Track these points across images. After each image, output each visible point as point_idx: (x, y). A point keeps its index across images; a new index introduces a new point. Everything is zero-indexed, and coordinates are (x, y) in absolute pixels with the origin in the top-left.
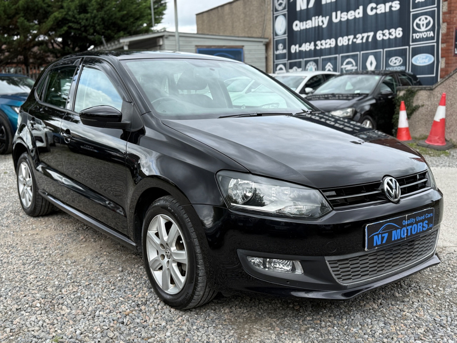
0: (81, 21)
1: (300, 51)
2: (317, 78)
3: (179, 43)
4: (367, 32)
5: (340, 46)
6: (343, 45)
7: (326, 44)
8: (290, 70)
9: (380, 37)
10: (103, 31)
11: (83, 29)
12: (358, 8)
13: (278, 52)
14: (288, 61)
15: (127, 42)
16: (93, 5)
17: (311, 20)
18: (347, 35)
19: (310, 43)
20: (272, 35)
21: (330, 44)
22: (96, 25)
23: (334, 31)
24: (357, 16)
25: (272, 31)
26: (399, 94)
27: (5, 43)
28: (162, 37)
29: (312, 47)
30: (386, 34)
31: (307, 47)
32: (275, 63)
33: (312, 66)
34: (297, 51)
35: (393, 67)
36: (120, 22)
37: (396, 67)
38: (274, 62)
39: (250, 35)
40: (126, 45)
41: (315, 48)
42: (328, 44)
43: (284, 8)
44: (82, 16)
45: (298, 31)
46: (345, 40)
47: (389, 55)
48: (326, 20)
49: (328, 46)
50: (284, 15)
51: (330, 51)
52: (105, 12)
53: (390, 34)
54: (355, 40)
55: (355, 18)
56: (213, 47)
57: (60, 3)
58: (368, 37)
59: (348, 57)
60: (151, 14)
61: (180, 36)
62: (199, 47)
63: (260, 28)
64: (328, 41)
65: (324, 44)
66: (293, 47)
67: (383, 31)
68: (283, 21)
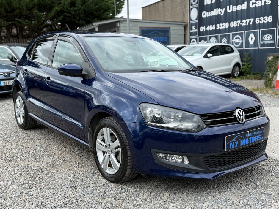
0: (71, 12)
1: (206, 30)
2: (216, 47)
3: (129, 25)
4: (249, 18)
6: (233, 27)
7: (223, 26)
8: (200, 43)
9: (257, 22)
10: (85, 18)
11: (72, 17)
12: (244, 3)
13: (192, 31)
14: (198, 36)
15: (97, 25)
16: (79, 2)
17: (214, 11)
18: (237, 21)
19: (213, 26)
20: (189, 20)
21: (225, 26)
22: (81, 14)
23: (228, 17)
24: (243, 8)
25: (189, 18)
26: (269, 59)
27: (26, 25)
28: (119, 21)
29: (214, 28)
30: (261, 20)
31: (210, 28)
32: (190, 38)
33: (213, 40)
34: (204, 30)
35: (266, 41)
36: (95, 13)
37: (268, 41)
39: (174, 21)
40: (97, 27)
41: (216, 29)
42: (224, 26)
43: (197, 3)
44: (72, 9)
45: (205, 18)
46: (235, 24)
47: (264, 33)
48: (223, 11)
49: (224, 27)
50: (197, 8)
51: (225, 30)
52: (86, 6)
53: (264, 20)
54: (241, 24)
56: (151, 28)
57: (59, 1)
58: (250, 22)
59: (237, 34)
60: (114, 8)
61: (130, 21)
62: (142, 28)
63: (181, 16)
64: (224, 24)
65: (221, 26)
66: (202, 27)
67: (259, 18)
68: (195, 11)
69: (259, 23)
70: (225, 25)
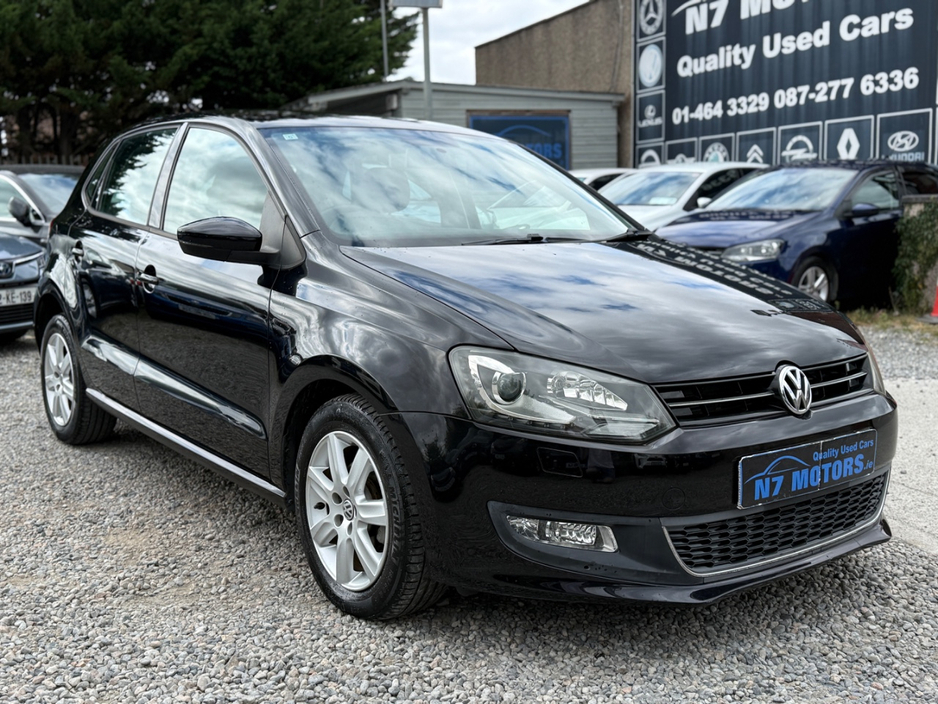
0: (237, 62)
1: (692, 120)
3: (430, 105)
4: (840, 77)
5: (780, 110)
6: (786, 106)
7: (749, 104)
8: (670, 162)
9: (868, 88)
10: (284, 82)
11: (241, 78)
12: (821, 26)
13: (645, 124)
14: (665, 141)
15: (323, 104)
16: (262, 30)
17: (717, 53)
18: (796, 86)
19: (714, 104)
20: (632, 86)
21: (758, 105)
22: (269, 71)
23: (767, 76)
24: (818, 44)
25: (632, 80)
26: (908, 212)
27: (84, 108)
28: (396, 92)
29: (718, 111)
30: (881, 82)
31: (707, 111)
32: (638, 147)
33: (717, 152)
34: (686, 120)
35: (898, 153)
36: (316, 64)
37: (905, 155)
38: (635, 145)
39: (585, 89)
41: (725, 114)
42: (754, 103)
43: (660, 30)
44: (240, 51)
45: (687, 77)
46: (789, 97)
47: (889, 127)
48: (749, 53)
49: (752, 109)
50: (659, 44)
51: (756, 119)
52: (287, 42)
53: (891, 81)
54: (812, 96)
55: (813, 46)
56: (504, 114)
57: (196, 26)
58: (841, 89)
59: (796, 132)
60: (381, 48)
61: (434, 91)
62: (475, 114)
63: (608, 74)
64: (753, 97)
65: (744, 105)
66: (677, 112)
67: (874, 75)
68: (656, 57)
69: (875, 92)
70: (758, 103)
